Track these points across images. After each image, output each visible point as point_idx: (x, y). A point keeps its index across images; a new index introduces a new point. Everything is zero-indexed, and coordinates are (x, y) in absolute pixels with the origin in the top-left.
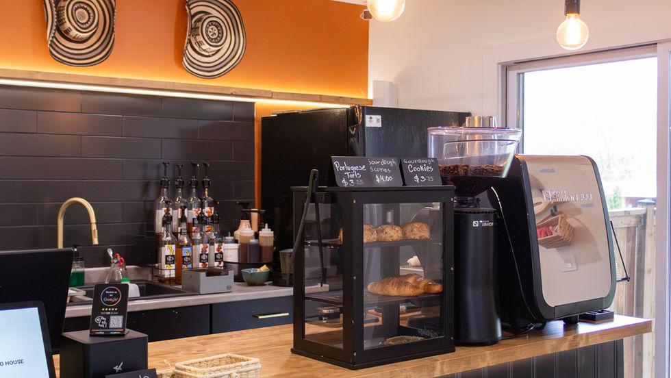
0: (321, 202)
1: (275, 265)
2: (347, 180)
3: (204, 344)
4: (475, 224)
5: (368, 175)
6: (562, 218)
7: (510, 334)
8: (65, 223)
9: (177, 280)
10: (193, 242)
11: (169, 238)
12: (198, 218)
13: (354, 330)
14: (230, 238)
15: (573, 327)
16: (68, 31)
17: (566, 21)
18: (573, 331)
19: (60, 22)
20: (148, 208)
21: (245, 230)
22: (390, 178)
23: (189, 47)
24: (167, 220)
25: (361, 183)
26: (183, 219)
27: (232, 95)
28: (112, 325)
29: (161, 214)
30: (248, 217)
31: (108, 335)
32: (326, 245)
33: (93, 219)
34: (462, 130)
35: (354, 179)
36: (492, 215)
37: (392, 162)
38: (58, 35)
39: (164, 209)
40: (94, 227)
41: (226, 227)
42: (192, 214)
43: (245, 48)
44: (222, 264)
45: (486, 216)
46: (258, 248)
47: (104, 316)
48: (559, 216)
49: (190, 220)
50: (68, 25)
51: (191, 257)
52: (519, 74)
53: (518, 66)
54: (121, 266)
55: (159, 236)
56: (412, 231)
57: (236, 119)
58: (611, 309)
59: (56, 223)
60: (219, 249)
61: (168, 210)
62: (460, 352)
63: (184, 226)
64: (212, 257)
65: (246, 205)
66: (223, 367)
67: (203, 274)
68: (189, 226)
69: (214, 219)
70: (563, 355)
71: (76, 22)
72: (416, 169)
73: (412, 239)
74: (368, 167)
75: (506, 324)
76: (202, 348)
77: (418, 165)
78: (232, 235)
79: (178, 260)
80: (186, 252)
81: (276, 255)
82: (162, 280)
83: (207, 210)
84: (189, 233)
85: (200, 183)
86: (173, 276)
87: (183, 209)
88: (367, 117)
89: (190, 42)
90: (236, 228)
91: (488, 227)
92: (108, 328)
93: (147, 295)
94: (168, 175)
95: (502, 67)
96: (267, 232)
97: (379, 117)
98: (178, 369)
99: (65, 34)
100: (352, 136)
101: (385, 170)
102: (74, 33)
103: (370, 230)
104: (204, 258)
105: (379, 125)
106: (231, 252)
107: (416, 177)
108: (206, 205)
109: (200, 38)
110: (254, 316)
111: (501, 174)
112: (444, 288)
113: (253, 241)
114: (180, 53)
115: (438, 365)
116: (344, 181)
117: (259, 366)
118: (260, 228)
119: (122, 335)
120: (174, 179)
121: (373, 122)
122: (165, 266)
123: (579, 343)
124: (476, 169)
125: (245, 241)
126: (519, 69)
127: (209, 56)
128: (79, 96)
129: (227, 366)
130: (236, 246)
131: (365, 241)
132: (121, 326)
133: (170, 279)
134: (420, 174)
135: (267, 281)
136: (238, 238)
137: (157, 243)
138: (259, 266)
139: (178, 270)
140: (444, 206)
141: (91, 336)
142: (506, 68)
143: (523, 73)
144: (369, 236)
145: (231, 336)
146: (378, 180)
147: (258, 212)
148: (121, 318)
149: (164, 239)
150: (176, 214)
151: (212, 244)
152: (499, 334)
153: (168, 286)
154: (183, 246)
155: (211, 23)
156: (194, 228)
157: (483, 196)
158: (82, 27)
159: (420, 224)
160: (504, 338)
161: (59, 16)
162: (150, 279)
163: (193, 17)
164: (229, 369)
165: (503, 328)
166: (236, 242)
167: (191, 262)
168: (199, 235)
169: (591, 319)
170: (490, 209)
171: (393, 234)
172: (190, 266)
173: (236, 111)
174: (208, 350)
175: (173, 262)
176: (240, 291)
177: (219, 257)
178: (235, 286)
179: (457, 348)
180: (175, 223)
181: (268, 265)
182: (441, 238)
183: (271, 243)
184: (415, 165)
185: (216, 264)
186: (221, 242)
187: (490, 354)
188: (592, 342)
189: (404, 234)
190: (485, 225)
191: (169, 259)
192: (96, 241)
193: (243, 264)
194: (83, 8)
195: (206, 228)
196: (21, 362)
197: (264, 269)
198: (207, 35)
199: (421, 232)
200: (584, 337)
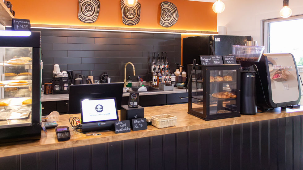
0: (197, 69)
1: (186, 82)
2: (205, 63)
3: (162, 109)
4: (248, 76)
5: (212, 61)
6: (283, 71)
7: (261, 111)
8: (126, 69)
9: (157, 86)
10: (162, 75)
11: (155, 74)
12: (164, 68)
13: (207, 108)
14: (173, 74)
15: (284, 110)
16: (127, 16)
17: (283, 9)
18: (284, 111)
19: (125, 13)
20: (150, 65)
21: (178, 72)
22: (219, 62)
23: (162, 19)
24: (155, 69)
25: (209, 64)
26: (159, 69)
27: (174, 32)
28: (134, 105)
29: (153, 67)
30: (179, 68)
31: (133, 107)
32: (198, 82)
33: (134, 69)
34: (244, 47)
35: (207, 63)
36: (254, 74)
37: (220, 57)
38: (125, 17)
39: (154, 65)
40: (134, 71)
41: (172, 71)
42: (162, 67)
43: (178, 18)
44: (171, 82)
45: (252, 74)
46: (182, 77)
47: (132, 102)
48: (282, 71)
49: (161, 69)
50: (127, 14)
51: (161, 80)
52: (268, 23)
53: (268, 20)
54: (142, 82)
55: (152, 73)
56: (226, 78)
57: (175, 39)
58: (299, 104)
59: (124, 69)
60: (170, 77)
61: (155, 66)
62: (243, 117)
63: (160, 71)
64: (168, 80)
65: (178, 64)
66: (166, 118)
67: (165, 85)
68: (161, 71)
69: (168, 69)
70: (280, 120)
71: (130, 13)
72: (228, 59)
73: (226, 81)
74: (211, 59)
75: (259, 107)
76: (161, 110)
77: (228, 58)
78: (174, 73)
79: (158, 80)
80: (160, 78)
81: (187, 80)
82: (153, 86)
83: (167, 66)
84: (161, 73)
85: (164, 58)
86: (156, 85)
87: (159, 65)
88: (216, 39)
89: (162, 17)
90: (175, 71)
91: (253, 77)
92: (133, 105)
93: (149, 90)
94: (155, 56)
95: (262, 21)
96: (184, 73)
97: (220, 38)
98: (152, 118)
99: (127, 17)
100: (211, 44)
101: (217, 60)
102: (129, 16)
103: (212, 78)
104: (165, 80)
105: (220, 41)
106: (173, 78)
107: (228, 61)
108: (166, 64)
109: (165, 16)
110: (180, 98)
111: (257, 61)
112: (237, 96)
113: (180, 75)
114: (159, 20)
115: (234, 121)
116: (204, 63)
117: (176, 119)
118: (182, 71)
119: (137, 108)
120: (157, 57)
121: (218, 40)
122: (154, 82)
123: (286, 116)
124: (249, 59)
125: (177, 75)
126: (268, 22)
127: (167, 21)
128: (130, 34)
129: (167, 118)
130: (175, 76)
131: (210, 81)
132: (137, 105)
133: (155, 86)
134: (229, 61)
135: (184, 87)
136: (175, 74)
137: (152, 75)
138: (182, 83)
139: (158, 83)
140: (237, 71)
141: (129, 107)
142: (264, 21)
143: (270, 23)
144: (211, 80)
145: (170, 107)
146: (215, 63)
147: (182, 67)
148: (137, 103)
149: (154, 74)
150: (157, 67)
151: (168, 76)
152: (256, 111)
153: (155, 88)
154: (159, 76)
155: (168, 11)
156: (162, 71)
157: (252, 67)
158: (131, 14)
159: (229, 76)
160: (258, 112)
161: (125, 12)
162: (150, 85)
163: (162, 10)
164: (167, 119)
165: (258, 109)
166: (175, 75)
167: (161, 81)
168: (164, 73)
169: (291, 107)
170: (254, 71)
171: (220, 79)
172: (161, 82)
173: (175, 36)
174: (163, 111)
175: (156, 81)
176: (176, 90)
177: (170, 80)
178: (174, 88)
179: (241, 115)
180: (157, 69)
181: (184, 82)
182: (236, 81)
183: (185, 76)
184: (227, 58)
185: (169, 82)
186: (170, 75)
187: (253, 118)
188: (291, 115)
189: (223, 79)
190: (252, 77)
191: (155, 80)
192: (135, 75)
193: (177, 82)
194: (132, 9)
195: (166, 71)
196: (110, 114)
197: (183, 84)
198: (167, 15)
199: (229, 78)
200: (288, 114)
